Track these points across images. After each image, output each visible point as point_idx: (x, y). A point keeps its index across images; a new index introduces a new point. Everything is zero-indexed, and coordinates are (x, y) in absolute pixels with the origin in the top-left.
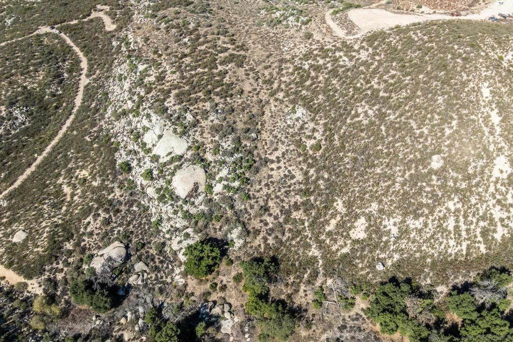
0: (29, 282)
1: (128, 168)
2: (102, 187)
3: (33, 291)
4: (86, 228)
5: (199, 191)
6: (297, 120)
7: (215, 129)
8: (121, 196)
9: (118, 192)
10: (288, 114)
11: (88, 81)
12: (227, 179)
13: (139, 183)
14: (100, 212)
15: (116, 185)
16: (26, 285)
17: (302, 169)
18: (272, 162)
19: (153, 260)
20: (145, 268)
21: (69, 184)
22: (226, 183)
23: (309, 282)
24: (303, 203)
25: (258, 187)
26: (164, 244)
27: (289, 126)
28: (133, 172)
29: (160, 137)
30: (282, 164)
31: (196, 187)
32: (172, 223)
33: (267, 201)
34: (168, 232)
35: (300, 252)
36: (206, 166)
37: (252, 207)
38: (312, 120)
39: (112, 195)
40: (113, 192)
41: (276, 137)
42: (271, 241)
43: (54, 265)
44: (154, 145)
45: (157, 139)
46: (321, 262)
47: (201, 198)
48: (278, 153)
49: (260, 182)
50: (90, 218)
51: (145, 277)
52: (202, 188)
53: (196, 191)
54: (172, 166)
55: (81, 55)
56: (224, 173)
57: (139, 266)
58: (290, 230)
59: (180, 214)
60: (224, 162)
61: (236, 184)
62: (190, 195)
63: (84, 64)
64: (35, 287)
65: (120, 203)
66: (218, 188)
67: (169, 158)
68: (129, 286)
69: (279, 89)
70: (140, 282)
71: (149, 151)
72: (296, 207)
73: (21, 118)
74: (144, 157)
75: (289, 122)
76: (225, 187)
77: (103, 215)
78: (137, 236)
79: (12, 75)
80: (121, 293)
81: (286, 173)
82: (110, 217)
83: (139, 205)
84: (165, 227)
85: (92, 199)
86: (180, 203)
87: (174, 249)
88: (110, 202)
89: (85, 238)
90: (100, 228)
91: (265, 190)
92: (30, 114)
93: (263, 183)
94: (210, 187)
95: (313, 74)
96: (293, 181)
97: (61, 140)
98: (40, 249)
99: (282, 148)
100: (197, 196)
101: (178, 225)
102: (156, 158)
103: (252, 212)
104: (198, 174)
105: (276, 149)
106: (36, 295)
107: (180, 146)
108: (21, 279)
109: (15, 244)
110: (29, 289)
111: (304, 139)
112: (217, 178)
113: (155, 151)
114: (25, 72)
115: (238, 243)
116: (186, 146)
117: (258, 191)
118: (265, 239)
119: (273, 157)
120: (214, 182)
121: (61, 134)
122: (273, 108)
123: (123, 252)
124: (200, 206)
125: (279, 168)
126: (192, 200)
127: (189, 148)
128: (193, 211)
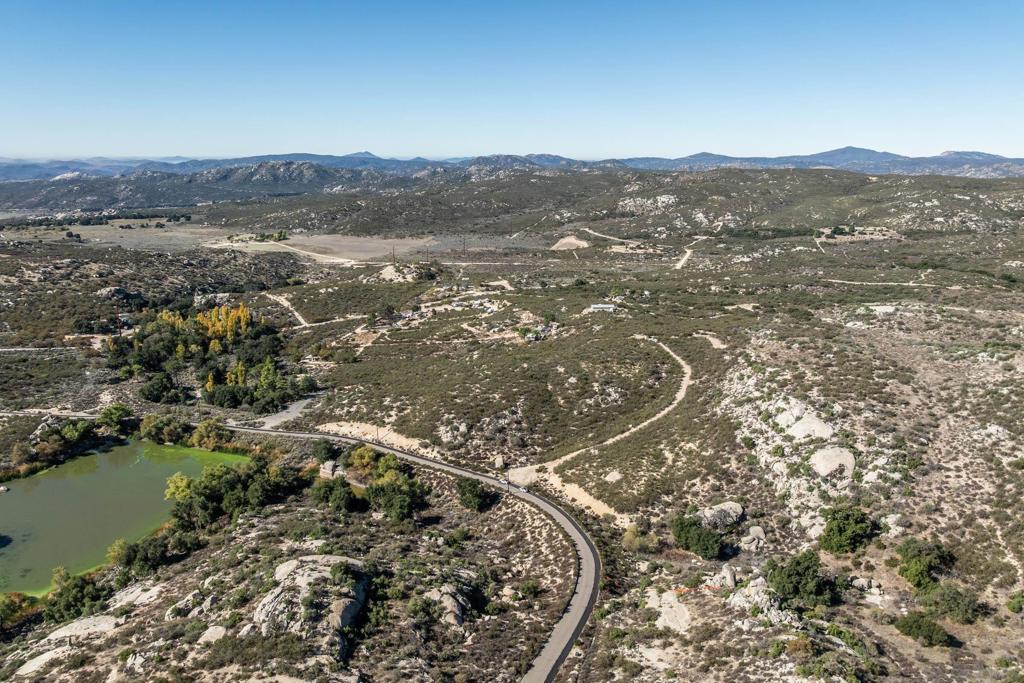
0: (618, 516)
1: (751, 444)
2: (716, 456)
3: (621, 525)
4: (690, 488)
5: (845, 474)
6: (989, 436)
7: (868, 424)
8: (738, 469)
9: (734, 465)
10: (974, 429)
11: (691, 382)
12: (884, 469)
13: (763, 460)
14: (709, 478)
15: (733, 457)
16: (614, 518)
17: (994, 483)
18: (949, 470)
19: (773, 531)
20: (762, 536)
21: (672, 451)
22: (882, 472)
23: (1000, 585)
24: (994, 513)
25: (926, 488)
26: (789, 521)
27: (976, 441)
28: (758, 449)
29: (798, 419)
30: (963, 473)
31: (841, 469)
32: (803, 500)
33: (939, 503)
34: (797, 508)
35: (988, 558)
36: (857, 454)
37: (916, 504)
38: (1013, 439)
39: (727, 465)
40: (728, 463)
41: (955, 448)
42: (943, 539)
43: (650, 509)
44: (788, 426)
45: (793, 420)
46: (1020, 572)
47: (846, 482)
48: (960, 463)
49: (930, 484)
50: (697, 481)
51: (761, 544)
52: (848, 473)
53: (841, 473)
54: (812, 447)
55: (683, 363)
56: (881, 461)
57: (756, 531)
58: (972, 534)
59: (816, 492)
60: (882, 453)
61: (897, 476)
62: (832, 475)
63: (687, 369)
64: (624, 521)
65: (736, 476)
66: (870, 477)
67: (807, 439)
68: (738, 548)
69: (962, 407)
70: (753, 548)
71: (782, 430)
72: (984, 515)
73: (615, 396)
74: (773, 437)
75: (975, 437)
76: (880, 476)
77: (712, 480)
78: (754, 505)
79: (608, 362)
80: (728, 551)
81: (970, 482)
82: (721, 484)
83: (760, 479)
84: (792, 503)
85: (700, 466)
86: (819, 480)
87: (803, 524)
88: (725, 472)
89: (689, 497)
90: (707, 491)
91: (937, 493)
92: (623, 395)
93: (933, 486)
94: (858, 476)
95: (1014, 398)
96: (979, 492)
97: (665, 417)
98: (635, 492)
100: (841, 479)
101: (811, 504)
102: (790, 438)
103: (917, 509)
104: (847, 459)
105: (955, 459)
106: (625, 530)
107: (824, 430)
108: (611, 511)
109: (606, 483)
110: (617, 522)
111: (997, 456)
112: (870, 467)
113: (789, 432)
114: (621, 362)
115: (896, 530)
116: (831, 432)
117: (927, 492)
118: (934, 536)
119: (951, 465)
120: (865, 471)
121: (659, 416)
122: (952, 423)
123: (740, 510)
124: (842, 489)
125: (959, 477)
126: (834, 480)
127: (835, 435)
128: (833, 493)
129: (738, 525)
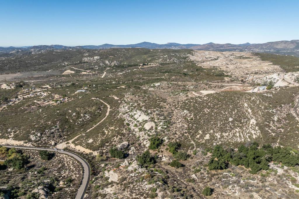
0: (93, 152)
1: (128, 125)
2: (120, 130)
3: (95, 155)
4: (113, 140)
5: (153, 128)
6: (185, 113)
7: (157, 114)
8: (126, 132)
9: (124, 131)
10: (181, 112)
11: (110, 110)
12: (162, 125)
13: (132, 128)
14: (118, 136)
15: (124, 129)
16: (92, 153)
17: (187, 124)
18: (177, 123)
19: (137, 147)
20: (134, 149)
21: (107, 130)
22: (162, 126)
23: (191, 149)
24: (188, 132)
25: (172, 129)
26: (141, 144)
27: (182, 115)
28: (130, 126)
29: (140, 116)
30: (180, 123)
31: (152, 127)
32: (143, 137)
33: (176, 132)
34: (142, 140)
35: (188, 143)
36: (155, 123)
37: (171, 133)
38: (190, 113)
39: (123, 132)
40: (123, 131)
41: (178, 117)
42: (178, 141)
43: (103, 148)
44: (138, 118)
46: (195, 145)
47: (154, 131)
48: (179, 121)
49: (173, 127)
50: (115, 138)
51: (134, 152)
52: (154, 128)
54: (144, 123)
55: (107, 105)
56: (161, 124)
57: (133, 148)
58: (184, 138)
59: (146, 135)
60: (161, 121)
61: (165, 127)
62: (150, 129)
63: (109, 106)
64: (96, 153)
65: (126, 134)
66: (159, 128)
67: (143, 121)
68: (129, 154)
69: (178, 107)
70: (132, 153)
71: (136, 120)
72: (186, 133)
73: (88, 117)
74: (134, 122)
75: (182, 114)
76: (162, 127)
77: (119, 137)
78: (131, 141)
79: (85, 107)
80: (126, 155)
81: (182, 125)
82: (122, 137)
83: (132, 134)
84: (141, 139)
85: (115, 133)
86: (147, 131)
87: (144, 144)
88: (122, 134)
89: (113, 142)
90: (118, 140)
91: (175, 129)
92: (90, 116)
93: (174, 128)
94: (156, 128)
95: (189, 103)
96: (184, 127)
97: (104, 121)
98: (98, 144)
99: (180, 120)
100: (152, 130)
101: (146, 138)
102: (138, 121)
103: (171, 134)
104: (153, 124)
105: (178, 120)
106: (96, 156)
107: (147, 118)
108: (91, 151)
109: (89, 143)
110: (93, 154)
111: (187, 118)
112: (159, 125)
113: (138, 120)
114: (89, 107)
115: (167, 141)
116: (148, 118)
117: (173, 129)
118: (176, 140)
119: (177, 122)
120: (158, 127)
121: (102, 121)
122: (176, 111)
123: (128, 143)
124: (153, 132)
125: (179, 124)
126: (151, 131)
127: (149, 119)
128: (151, 134)
129: (128, 148)
